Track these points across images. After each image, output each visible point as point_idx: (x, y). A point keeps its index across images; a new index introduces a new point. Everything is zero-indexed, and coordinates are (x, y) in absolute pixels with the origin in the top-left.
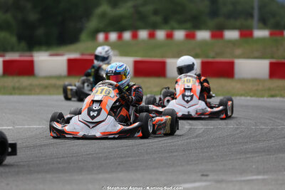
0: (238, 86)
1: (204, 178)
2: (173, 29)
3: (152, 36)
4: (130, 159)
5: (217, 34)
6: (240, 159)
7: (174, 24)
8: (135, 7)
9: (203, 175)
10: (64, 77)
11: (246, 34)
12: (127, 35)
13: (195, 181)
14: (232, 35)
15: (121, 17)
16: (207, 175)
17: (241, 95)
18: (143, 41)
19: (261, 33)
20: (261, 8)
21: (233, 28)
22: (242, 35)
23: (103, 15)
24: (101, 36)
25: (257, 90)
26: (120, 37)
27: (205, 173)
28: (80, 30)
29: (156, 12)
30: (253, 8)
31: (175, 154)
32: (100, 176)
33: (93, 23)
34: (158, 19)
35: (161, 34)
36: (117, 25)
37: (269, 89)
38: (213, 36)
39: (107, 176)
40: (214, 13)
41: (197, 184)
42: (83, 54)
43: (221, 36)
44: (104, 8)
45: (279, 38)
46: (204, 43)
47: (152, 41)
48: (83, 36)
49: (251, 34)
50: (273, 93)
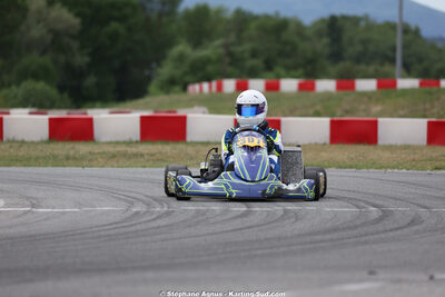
0: (387, 154)
1: (373, 277)
2: (279, 77)
5: (346, 83)
7: (280, 70)
8: (226, 46)
10: (137, 142)
11: (387, 84)
13: (361, 281)
14: (366, 85)
15: (205, 62)
17: (393, 168)
19: (407, 83)
20: (406, 47)
21: (366, 76)
22: (379, 85)
23: (181, 58)
25: (414, 160)
28: (149, 79)
29: (254, 54)
33: (166, 70)
34: (258, 63)
37: (431, 159)
38: (339, 87)
40: (336, 56)
41: (366, 285)
42: (156, 112)
43: (352, 87)
44: (183, 48)
45: (433, 89)
46: (327, 96)
48: (152, 88)
49: (394, 85)
50: (437, 164)
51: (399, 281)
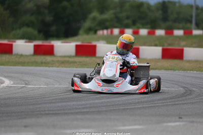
0: (187, 65)
1: (181, 120)
2: (139, 28)
5: (169, 31)
8: (115, 14)
9: (180, 118)
10: (73, 56)
13: (175, 122)
14: (179, 33)
15: (106, 20)
17: (190, 70)
19: (197, 32)
20: (197, 15)
21: (179, 29)
22: (185, 33)
23: (94, 19)
25: (200, 67)
28: (79, 28)
29: (128, 18)
30: (191, 17)
33: (87, 24)
34: (129, 21)
36: (103, 25)
38: (166, 33)
40: (165, 19)
41: (177, 124)
42: (83, 42)
43: (172, 33)
44: (95, 14)
46: (161, 37)
48: (81, 32)
49: (191, 33)
51: (193, 122)
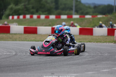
2: (40, 14)
3: (31, 17)
4: (23, 67)
5: (58, 17)
6: (67, 67)
7: (40, 12)
8: (25, 5)
9: (52, 74)
11: (70, 17)
12: (21, 17)
14: (64, 17)
15: (19, 9)
16: (54, 74)
18: (28, 19)
19: (76, 16)
20: (76, 6)
21: (65, 14)
22: (68, 17)
23: (11, 9)
24: (11, 17)
26: (18, 18)
27: (53, 73)
28: (2, 15)
29: (33, 8)
30: (72, 6)
31: (41, 65)
32: (10, 74)
33: (7, 12)
34: (34, 10)
35: (35, 17)
36: (17, 13)
37: (79, 39)
38: (56, 17)
39: (13, 74)
40: (57, 8)
43: (60, 17)
44: (12, 6)
45: (83, 18)
46: (53, 20)
47: (31, 19)
48: (3, 17)
49: (72, 17)
